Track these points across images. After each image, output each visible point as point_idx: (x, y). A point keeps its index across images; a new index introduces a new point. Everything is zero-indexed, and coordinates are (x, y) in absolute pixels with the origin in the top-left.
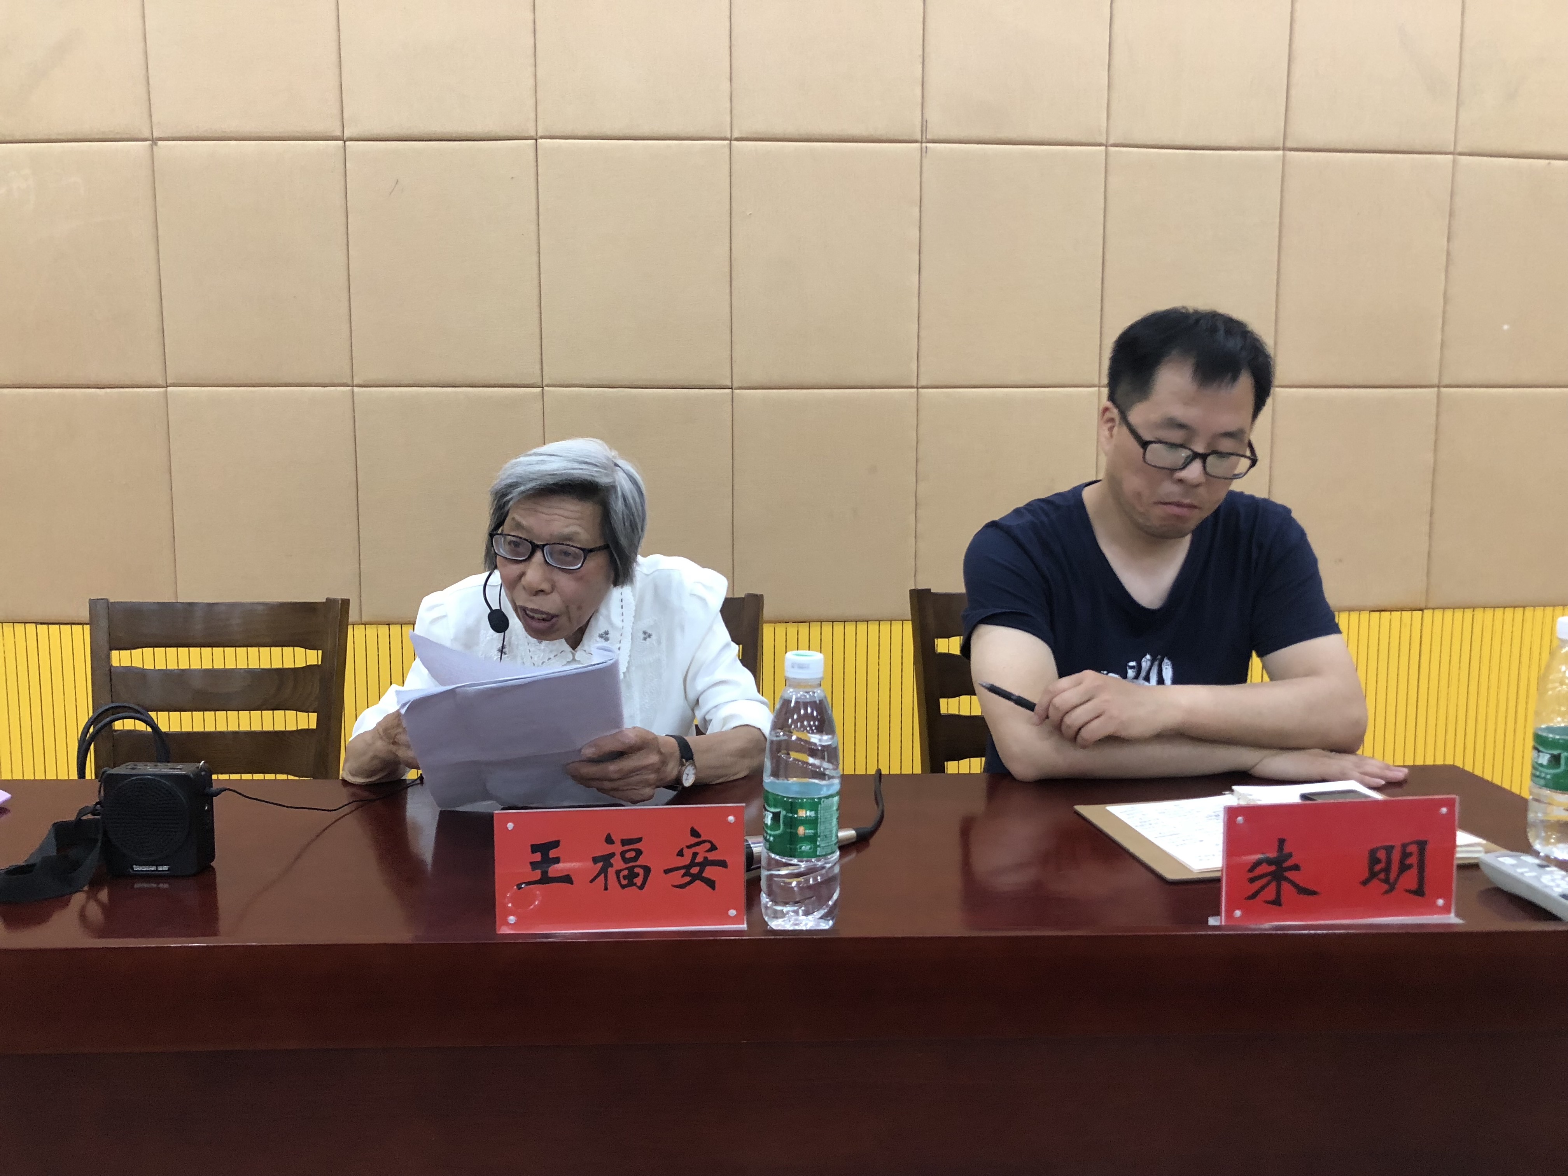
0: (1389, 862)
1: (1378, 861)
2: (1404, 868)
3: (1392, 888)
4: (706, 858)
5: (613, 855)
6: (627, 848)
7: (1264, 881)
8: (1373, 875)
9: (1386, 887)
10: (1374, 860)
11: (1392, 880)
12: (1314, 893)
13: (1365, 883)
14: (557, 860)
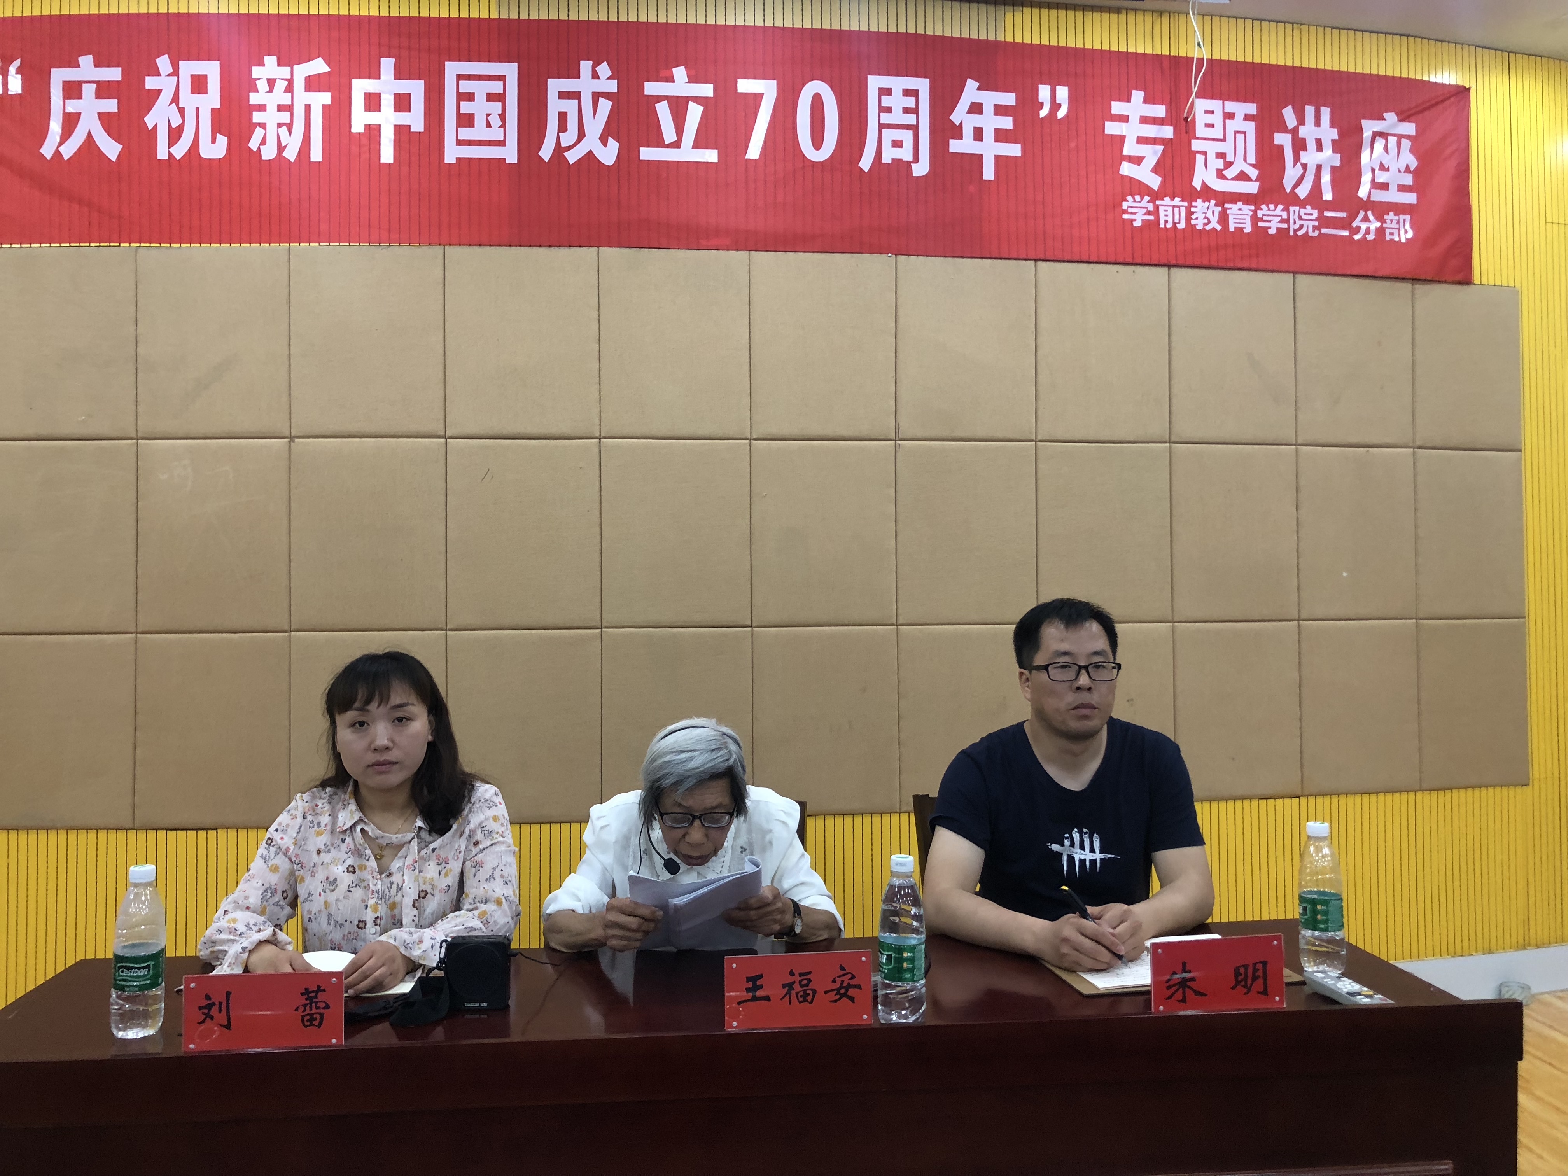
0: (1246, 974)
1: (1241, 974)
2: (1255, 978)
3: (1249, 991)
4: (849, 983)
5: (794, 982)
6: (803, 978)
7: (1175, 988)
8: (1238, 982)
9: (1245, 990)
10: (1237, 974)
11: (1249, 985)
12: (1205, 995)
13: (1233, 988)
14: (761, 987)
